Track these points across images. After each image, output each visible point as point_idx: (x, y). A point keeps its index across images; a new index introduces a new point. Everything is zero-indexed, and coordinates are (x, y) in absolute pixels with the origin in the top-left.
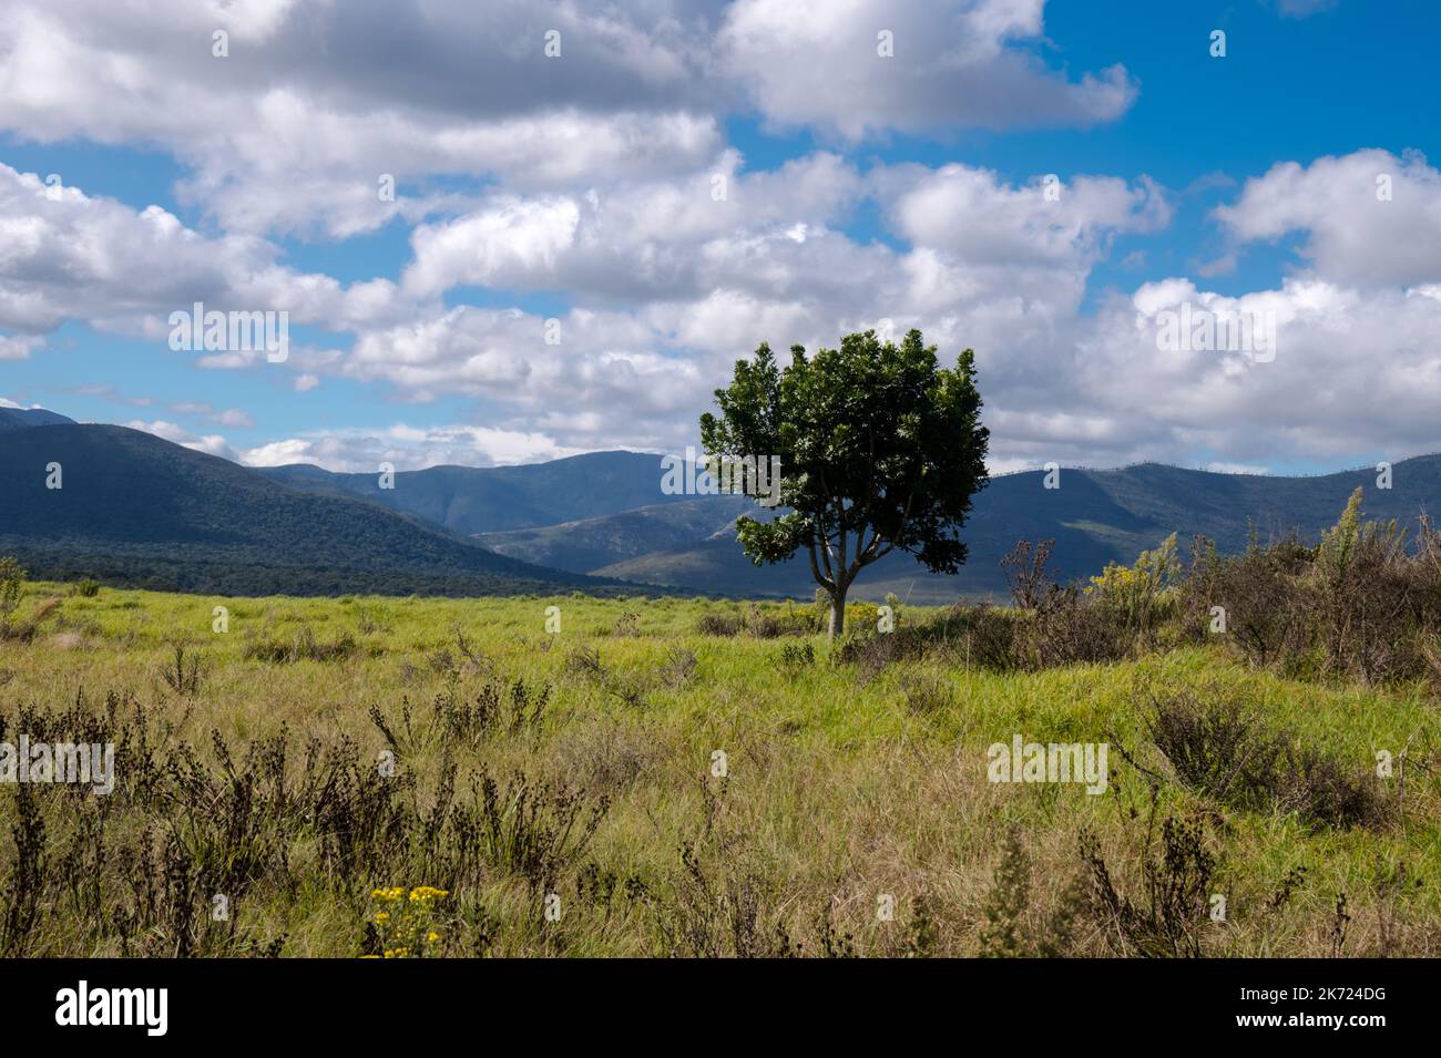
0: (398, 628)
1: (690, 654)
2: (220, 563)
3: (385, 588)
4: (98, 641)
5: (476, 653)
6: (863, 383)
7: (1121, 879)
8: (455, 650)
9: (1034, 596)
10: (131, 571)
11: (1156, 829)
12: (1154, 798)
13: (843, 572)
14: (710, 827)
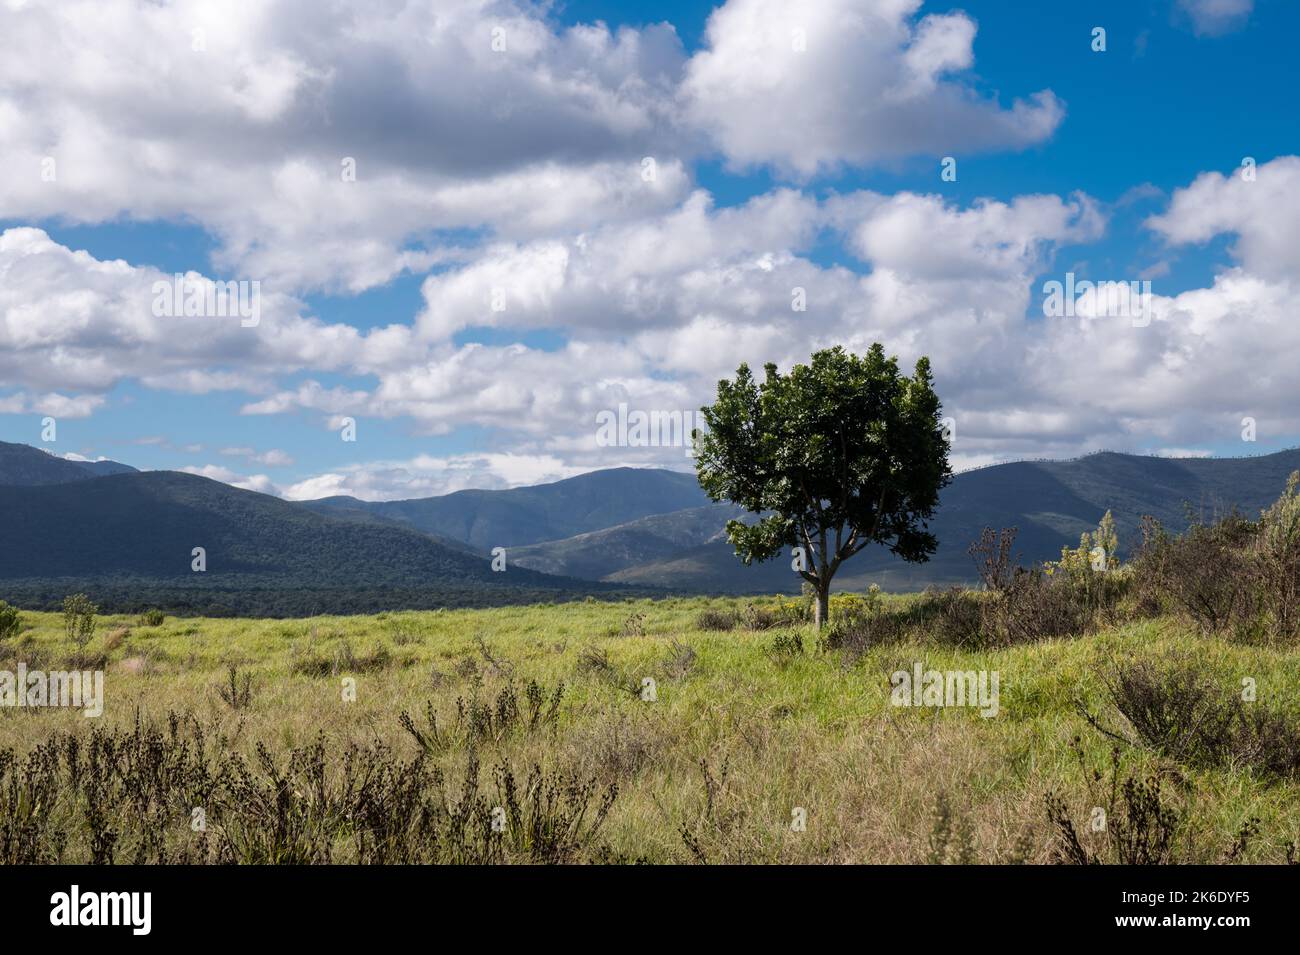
0: (429, 639)
1: (689, 649)
2: (271, 590)
3: (418, 603)
4: (162, 666)
5: (497, 659)
6: (832, 394)
7: (1090, 837)
8: (478, 657)
9: (1000, 579)
10: (194, 600)
11: (1118, 789)
12: (1115, 760)
13: (825, 567)
14: (710, 807)
